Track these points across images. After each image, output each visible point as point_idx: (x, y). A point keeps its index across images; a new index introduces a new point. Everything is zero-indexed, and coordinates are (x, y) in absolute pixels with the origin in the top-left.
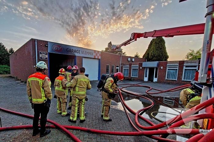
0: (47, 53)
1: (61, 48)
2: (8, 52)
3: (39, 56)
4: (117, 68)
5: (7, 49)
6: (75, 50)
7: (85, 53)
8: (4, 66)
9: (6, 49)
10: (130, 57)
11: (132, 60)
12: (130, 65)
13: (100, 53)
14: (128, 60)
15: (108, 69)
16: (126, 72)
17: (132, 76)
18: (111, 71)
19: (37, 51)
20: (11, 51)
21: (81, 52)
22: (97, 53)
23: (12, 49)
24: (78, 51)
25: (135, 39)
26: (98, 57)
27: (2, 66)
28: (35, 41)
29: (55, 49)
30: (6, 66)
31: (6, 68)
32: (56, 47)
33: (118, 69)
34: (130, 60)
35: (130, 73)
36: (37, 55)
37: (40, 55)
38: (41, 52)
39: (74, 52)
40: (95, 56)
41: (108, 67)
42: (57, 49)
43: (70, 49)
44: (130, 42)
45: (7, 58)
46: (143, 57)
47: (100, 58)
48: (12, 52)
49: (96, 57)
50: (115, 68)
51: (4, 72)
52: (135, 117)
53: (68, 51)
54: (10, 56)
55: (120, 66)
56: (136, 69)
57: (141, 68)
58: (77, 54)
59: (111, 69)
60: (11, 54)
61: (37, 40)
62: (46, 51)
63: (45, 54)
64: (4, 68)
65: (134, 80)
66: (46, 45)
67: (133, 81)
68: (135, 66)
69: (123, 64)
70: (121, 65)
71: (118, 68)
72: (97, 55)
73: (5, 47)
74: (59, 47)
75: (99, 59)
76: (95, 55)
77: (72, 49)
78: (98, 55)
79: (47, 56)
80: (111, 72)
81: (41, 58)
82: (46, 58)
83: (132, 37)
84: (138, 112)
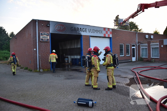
0: (48, 34)
1: (64, 27)
2: (9, 36)
3: (40, 38)
4: (133, 47)
5: (8, 33)
6: (81, 28)
7: (93, 31)
8: (4, 51)
9: (6, 33)
10: (148, 34)
11: (151, 37)
12: (149, 43)
13: (111, 31)
14: (146, 38)
15: (122, 49)
16: (144, 53)
17: (153, 57)
18: (126, 51)
19: (38, 32)
20: (12, 34)
21: (87, 31)
22: (107, 30)
23: (13, 33)
24: (85, 30)
25: (142, 10)
26: (109, 35)
27: (2, 51)
28: (36, 22)
29: (58, 28)
30: (6, 51)
31: (6, 53)
32: (59, 27)
33: (134, 49)
34: (148, 37)
35: (149, 53)
36: (38, 36)
37: (41, 36)
38: (41, 33)
39: (80, 30)
40: (105, 35)
41: (121, 47)
42: (60, 29)
43: (75, 28)
44: (138, 14)
45: (7, 43)
46: (164, 33)
47: (111, 36)
48: (12, 36)
49: (107, 36)
50: (131, 48)
51: (3, 58)
52: (156, 106)
53: (73, 31)
54: (10, 41)
55: (136, 45)
56: (156, 48)
57: (162, 46)
58: (83, 34)
59: (126, 49)
60: (12, 38)
61: (38, 20)
62: (47, 32)
63: (47, 35)
64: (4, 54)
65: (155, 61)
66: (48, 24)
67: (153, 63)
68: (155, 44)
69: (140, 43)
70: (138, 44)
71: (135, 47)
72: (107, 32)
73: (6, 31)
74: (62, 26)
75: (110, 38)
76: (105, 33)
77: (77, 28)
78: (109, 33)
79: (48, 37)
80: (126, 53)
81: (42, 40)
82: (48, 40)
83: (139, 9)
84: (161, 100)
